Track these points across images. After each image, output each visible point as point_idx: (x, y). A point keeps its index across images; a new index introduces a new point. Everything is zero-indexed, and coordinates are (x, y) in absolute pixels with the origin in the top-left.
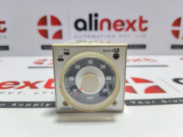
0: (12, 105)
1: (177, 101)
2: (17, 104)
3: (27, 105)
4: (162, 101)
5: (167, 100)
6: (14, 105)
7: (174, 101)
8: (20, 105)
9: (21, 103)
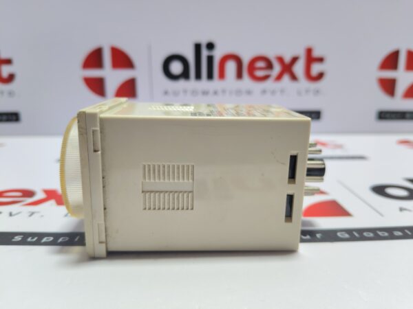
0: (13, 240)
1: (371, 235)
2: (23, 238)
3: (44, 240)
4: (339, 234)
5: (349, 231)
6: (18, 238)
7: (365, 234)
8: (29, 239)
9: (33, 235)
